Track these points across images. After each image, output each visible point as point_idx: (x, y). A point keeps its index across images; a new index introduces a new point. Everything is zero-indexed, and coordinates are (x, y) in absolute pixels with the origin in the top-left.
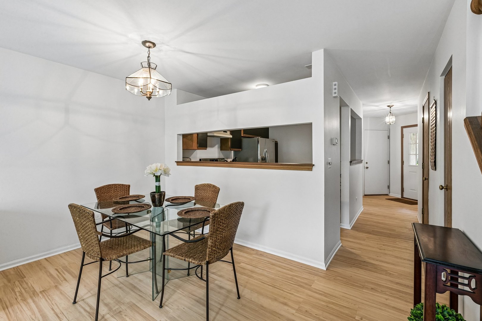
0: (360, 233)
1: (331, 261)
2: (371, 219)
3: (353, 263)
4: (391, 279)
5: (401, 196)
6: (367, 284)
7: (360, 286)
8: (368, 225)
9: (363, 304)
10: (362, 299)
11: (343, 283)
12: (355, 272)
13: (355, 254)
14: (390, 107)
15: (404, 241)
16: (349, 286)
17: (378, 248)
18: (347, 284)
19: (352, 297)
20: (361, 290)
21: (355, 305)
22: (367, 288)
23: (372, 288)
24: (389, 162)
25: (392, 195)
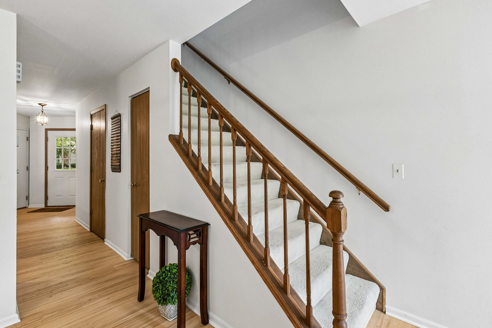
0: (28, 259)
1: (18, 308)
2: (29, 239)
3: (49, 291)
4: (99, 281)
5: (44, 205)
6: (82, 300)
7: (77, 306)
8: (31, 246)
9: (93, 317)
10: (90, 315)
11: (57, 317)
12: (60, 298)
13: (44, 282)
14: (42, 106)
15: (82, 246)
16: (65, 315)
17: (63, 263)
18: (63, 315)
19: (77, 322)
20: (81, 308)
21: (88, 324)
22: (85, 303)
23: (90, 300)
24: (28, 169)
25: (33, 206)
